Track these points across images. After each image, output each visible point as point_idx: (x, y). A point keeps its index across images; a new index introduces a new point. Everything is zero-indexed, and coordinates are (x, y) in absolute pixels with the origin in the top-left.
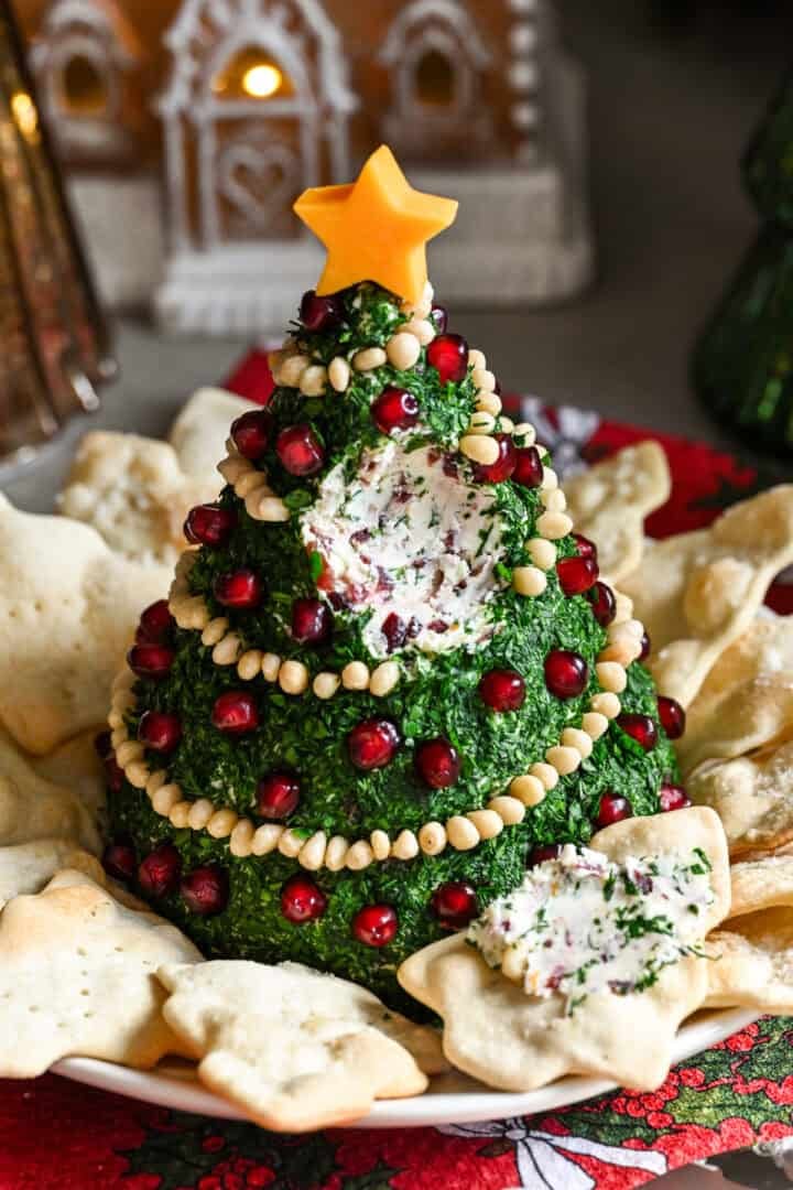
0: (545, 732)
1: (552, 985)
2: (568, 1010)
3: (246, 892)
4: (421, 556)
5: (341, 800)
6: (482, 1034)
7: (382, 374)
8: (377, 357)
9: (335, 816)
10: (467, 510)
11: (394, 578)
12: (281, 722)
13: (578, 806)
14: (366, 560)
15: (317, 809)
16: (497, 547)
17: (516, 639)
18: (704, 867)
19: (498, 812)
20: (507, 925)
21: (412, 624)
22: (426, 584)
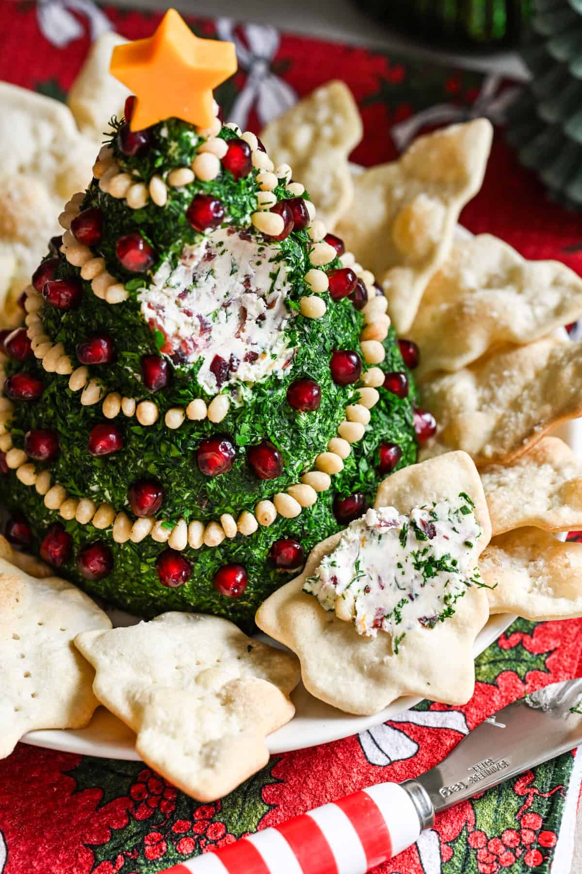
0: (337, 416)
1: (377, 625)
2: (394, 649)
3: (128, 563)
4: (228, 298)
5: (194, 497)
6: (331, 670)
7: (192, 188)
8: (185, 176)
9: (191, 508)
10: (258, 259)
11: (211, 322)
12: (141, 446)
13: (364, 461)
14: (189, 314)
15: (176, 505)
16: (284, 284)
17: (309, 355)
18: (469, 507)
19: (312, 486)
20: (335, 580)
21: (231, 360)
22: (234, 320)
